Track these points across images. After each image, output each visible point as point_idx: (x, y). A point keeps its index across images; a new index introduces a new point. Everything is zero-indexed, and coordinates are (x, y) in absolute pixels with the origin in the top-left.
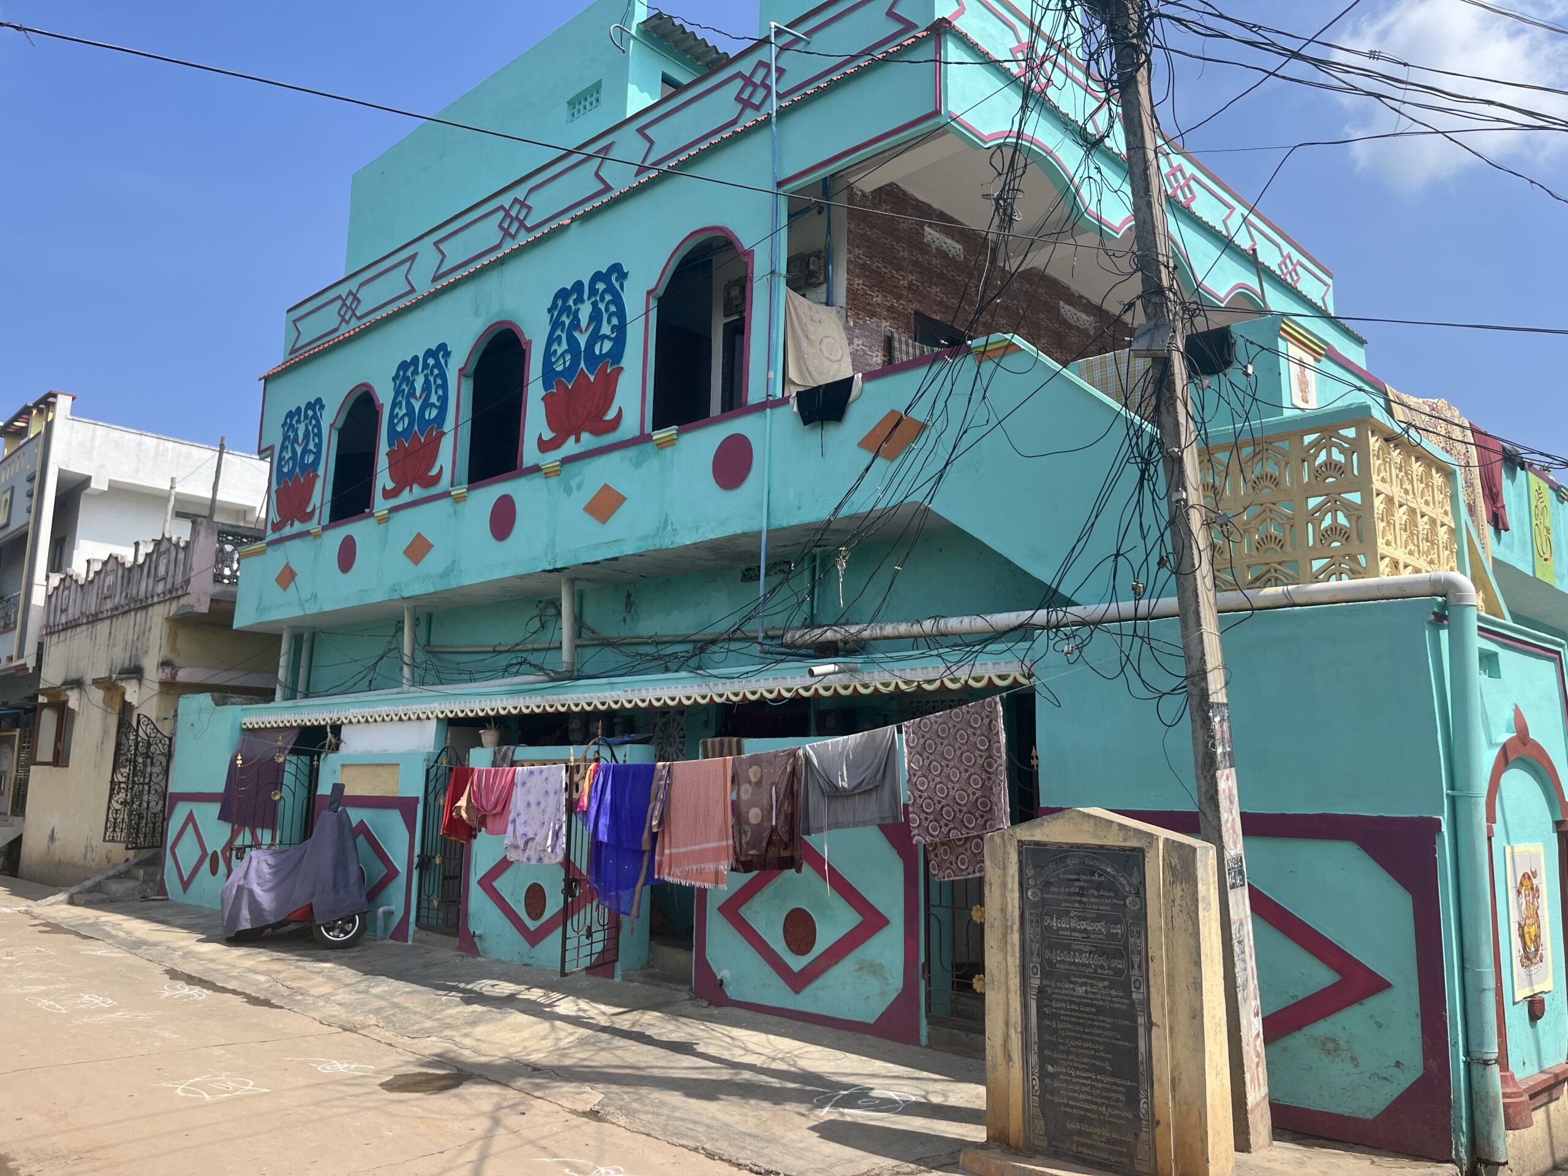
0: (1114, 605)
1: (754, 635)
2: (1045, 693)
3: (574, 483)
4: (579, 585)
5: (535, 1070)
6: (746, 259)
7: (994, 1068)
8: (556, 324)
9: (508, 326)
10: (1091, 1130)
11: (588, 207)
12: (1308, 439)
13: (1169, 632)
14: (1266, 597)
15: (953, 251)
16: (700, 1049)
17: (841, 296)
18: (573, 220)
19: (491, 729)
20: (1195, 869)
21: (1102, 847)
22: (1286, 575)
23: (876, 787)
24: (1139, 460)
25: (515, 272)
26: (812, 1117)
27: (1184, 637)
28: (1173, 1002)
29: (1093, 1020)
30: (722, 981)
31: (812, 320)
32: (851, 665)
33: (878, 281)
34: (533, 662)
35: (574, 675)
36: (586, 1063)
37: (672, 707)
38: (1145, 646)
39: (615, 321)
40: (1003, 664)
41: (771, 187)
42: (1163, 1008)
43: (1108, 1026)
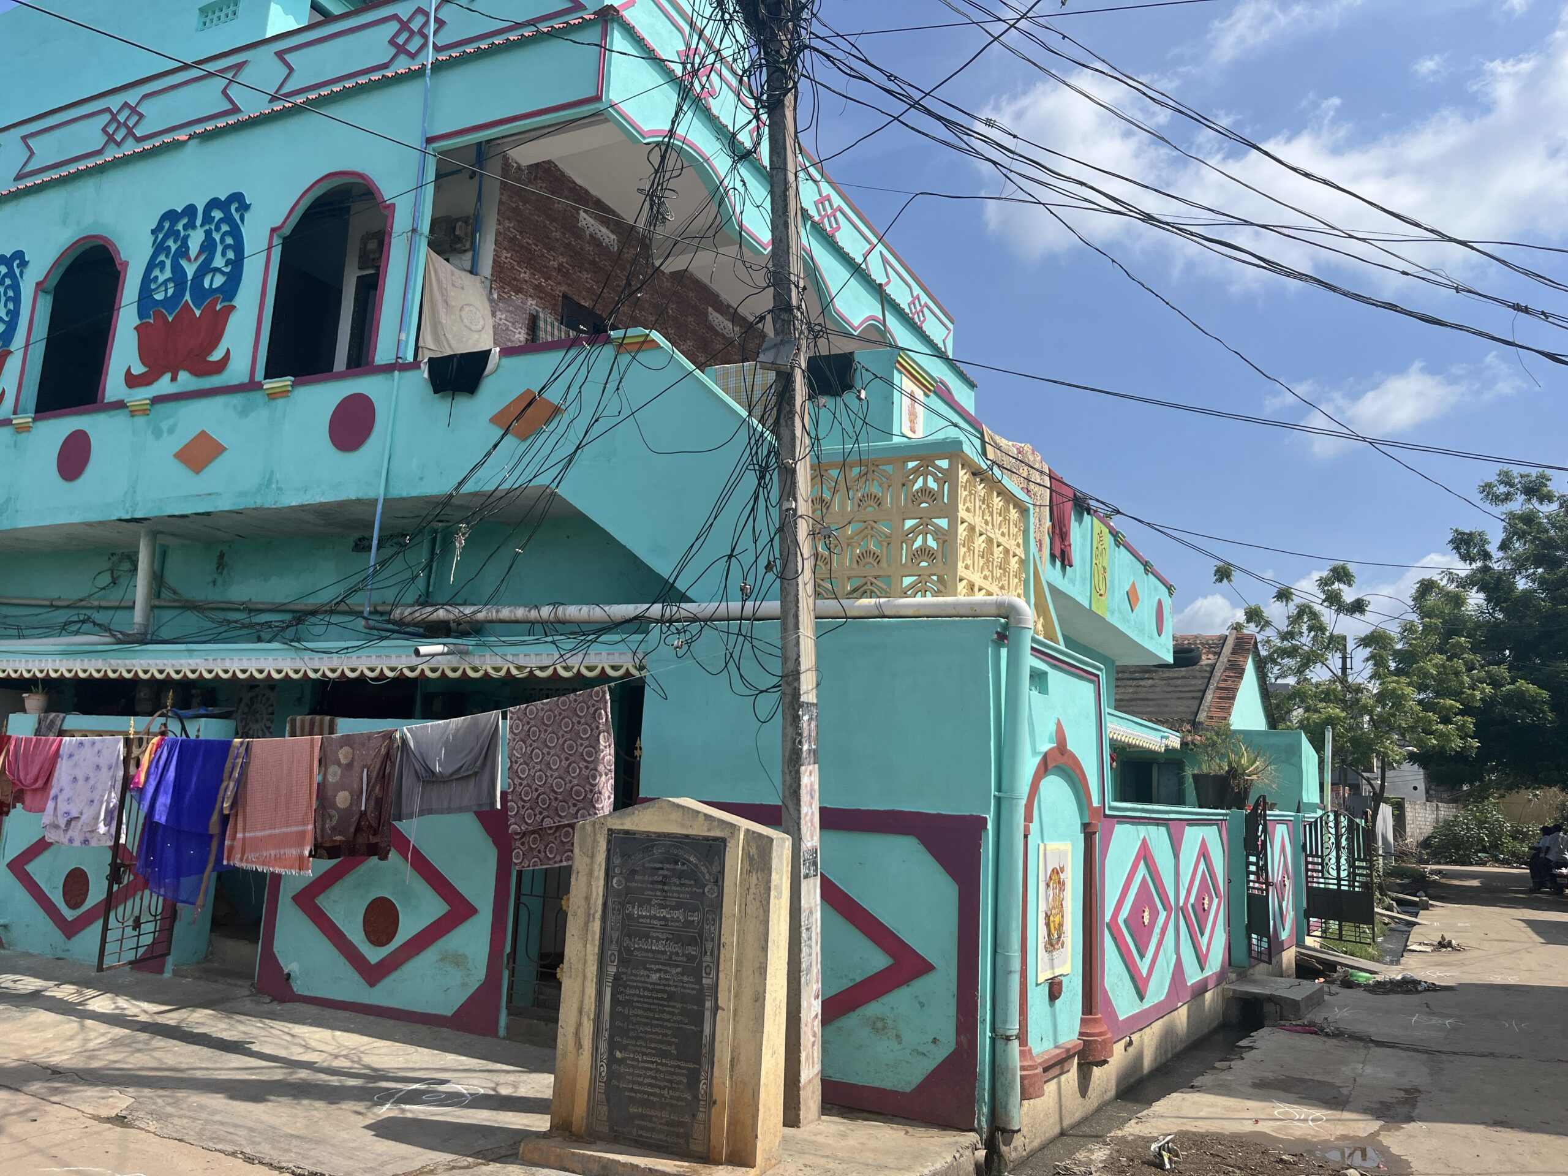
0: (724, 604)
1: (360, 609)
2: (654, 685)
3: (165, 426)
4: (161, 540)
5: (55, 1073)
6: (386, 212)
7: (564, 1056)
8: (159, 248)
9: (102, 242)
10: (652, 1113)
11: (210, 126)
12: (911, 465)
13: (770, 632)
14: (860, 607)
15: (607, 240)
16: (255, 1048)
17: (486, 267)
18: (191, 137)
19: (37, 693)
20: (770, 858)
21: (687, 836)
22: (880, 588)
23: (476, 774)
24: (757, 467)
25: (116, 184)
26: (370, 1115)
27: (783, 638)
28: (739, 985)
29: (663, 1006)
30: (289, 975)
31: (453, 285)
32: (462, 647)
33: (527, 257)
34: (97, 621)
35: (145, 638)
36: (118, 1065)
37: (260, 680)
38: (747, 645)
39: (231, 255)
40: (617, 655)
41: (418, 142)
42: (730, 992)
43: (677, 1011)
